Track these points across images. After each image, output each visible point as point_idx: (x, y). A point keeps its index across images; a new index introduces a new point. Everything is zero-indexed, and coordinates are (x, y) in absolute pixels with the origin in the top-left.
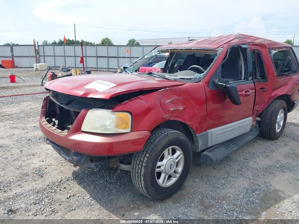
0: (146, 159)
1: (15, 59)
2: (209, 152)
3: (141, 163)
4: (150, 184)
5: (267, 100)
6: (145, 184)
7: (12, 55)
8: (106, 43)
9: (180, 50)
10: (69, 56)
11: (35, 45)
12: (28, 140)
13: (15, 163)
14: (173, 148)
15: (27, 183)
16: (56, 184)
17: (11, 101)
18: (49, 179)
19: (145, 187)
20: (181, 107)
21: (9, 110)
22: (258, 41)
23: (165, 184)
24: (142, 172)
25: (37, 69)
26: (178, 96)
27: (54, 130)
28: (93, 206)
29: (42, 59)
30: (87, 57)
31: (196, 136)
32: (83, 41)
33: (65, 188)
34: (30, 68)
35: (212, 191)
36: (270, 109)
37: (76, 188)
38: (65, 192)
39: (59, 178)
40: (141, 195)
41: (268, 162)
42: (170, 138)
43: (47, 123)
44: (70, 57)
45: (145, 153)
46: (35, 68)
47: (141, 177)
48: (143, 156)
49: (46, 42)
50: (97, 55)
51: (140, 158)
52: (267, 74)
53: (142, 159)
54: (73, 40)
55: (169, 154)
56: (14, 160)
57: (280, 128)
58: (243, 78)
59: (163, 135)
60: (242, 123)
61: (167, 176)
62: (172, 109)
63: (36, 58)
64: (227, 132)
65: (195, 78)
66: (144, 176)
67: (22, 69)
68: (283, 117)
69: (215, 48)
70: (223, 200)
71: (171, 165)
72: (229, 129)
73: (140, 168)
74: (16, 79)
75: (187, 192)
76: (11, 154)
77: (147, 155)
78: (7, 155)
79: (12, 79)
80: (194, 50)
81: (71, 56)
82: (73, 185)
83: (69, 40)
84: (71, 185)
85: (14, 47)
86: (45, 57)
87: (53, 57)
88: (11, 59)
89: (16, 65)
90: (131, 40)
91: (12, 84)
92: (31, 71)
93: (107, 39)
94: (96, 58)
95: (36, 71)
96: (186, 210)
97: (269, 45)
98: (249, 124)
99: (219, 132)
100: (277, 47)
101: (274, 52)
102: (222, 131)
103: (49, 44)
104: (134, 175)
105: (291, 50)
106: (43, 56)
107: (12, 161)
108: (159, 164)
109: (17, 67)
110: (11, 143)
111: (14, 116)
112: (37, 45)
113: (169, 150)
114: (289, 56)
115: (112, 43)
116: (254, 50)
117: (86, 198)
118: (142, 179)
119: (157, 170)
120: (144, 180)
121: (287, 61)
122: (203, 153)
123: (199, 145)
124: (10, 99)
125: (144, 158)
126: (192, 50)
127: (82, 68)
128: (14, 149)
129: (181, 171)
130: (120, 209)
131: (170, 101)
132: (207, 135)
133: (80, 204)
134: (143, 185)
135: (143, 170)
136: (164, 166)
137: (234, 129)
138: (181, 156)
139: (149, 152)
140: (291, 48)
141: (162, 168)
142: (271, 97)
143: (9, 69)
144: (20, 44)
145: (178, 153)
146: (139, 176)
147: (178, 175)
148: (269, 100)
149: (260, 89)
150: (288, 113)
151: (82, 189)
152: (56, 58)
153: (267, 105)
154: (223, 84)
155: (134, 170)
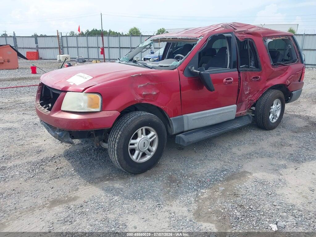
0: (119, 136)
1: (40, 50)
2: (185, 135)
3: (115, 139)
4: (122, 158)
5: (261, 90)
6: (118, 157)
7: (37, 46)
8: (135, 33)
9: (168, 39)
10: (92, 47)
11: (58, 36)
12: (34, 124)
13: (19, 142)
14: (147, 128)
15: (25, 157)
16: (49, 159)
17: (28, 91)
18: (43, 156)
19: (119, 161)
20: (154, 92)
21: (24, 99)
22: (252, 30)
23: (139, 160)
24: (115, 147)
25: (60, 60)
26: (151, 81)
27: (43, 110)
28: (74, 176)
29: (65, 50)
30: (110, 48)
31: (170, 119)
32: (110, 31)
33: (56, 162)
34: (54, 59)
35: (184, 170)
36: (264, 98)
37: (65, 162)
38: (55, 165)
39: (53, 154)
40: (119, 170)
41: (251, 149)
42: (142, 119)
43: (39, 105)
44: (93, 49)
45: (118, 131)
46: (58, 59)
47: (114, 152)
48: (117, 133)
49: (73, 32)
50: (120, 46)
51: (115, 135)
52: (260, 63)
53: (116, 136)
54: (100, 30)
55: (142, 134)
56: (19, 140)
57: (277, 118)
58: (228, 67)
59: (136, 116)
60: (224, 109)
61: (141, 153)
62: (144, 93)
63: (59, 49)
64: (205, 117)
65: (172, 66)
66: (117, 150)
67: (47, 60)
68: (280, 107)
69: (197, 37)
70: (191, 177)
71: (144, 143)
72: (207, 115)
73: (114, 143)
74: (38, 70)
75: (160, 169)
76: (17, 135)
77: (120, 133)
78: (14, 136)
79: (34, 70)
80: (179, 39)
81: (94, 47)
82: (63, 160)
83: (96, 30)
84: (61, 161)
85: (38, 38)
86: (69, 48)
87: (76, 49)
88: (35, 51)
89: (40, 56)
90: (161, 29)
91: (33, 75)
92: (54, 62)
93: (135, 28)
94: (119, 49)
95: (59, 62)
96: (153, 183)
97: (263, 33)
98: (232, 111)
99: (197, 117)
100: (273, 36)
101: (269, 40)
102: (200, 117)
103: (76, 34)
104: (110, 150)
105: (291, 39)
106: (66, 47)
107: (17, 141)
108: (132, 141)
109: (41, 59)
110: (19, 126)
111: (28, 104)
112: (60, 36)
113: (142, 130)
114: (290, 45)
115: (140, 33)
116: (246, 38)
117: (71, 170)
118: (115, 153)
119: (130, 147)
120: (117, 154)
121: (288, 50)
122: (179, 135)
123: (173, 127)
124: (27, 89)
125: (118, 135)
126: (177, 39)
127: (102, 59)
128: (21, 131)
129: (155, 150)
130: (96, 180)
131: (143, 86)
132: (182, 119)
133: (64, 174)
134: (116, 159)
135: (116, 146)
136: (138, 144)
137: (213, 115)
138: (155, 136)
139: (122, 130)
140: (292, 36)
141: (136, 146)
142: (266, 87)
143: (34, 61)
144: (48, 35)
145: (152, 133)
146: (113, 150)
147: (152, 154)
148: (263, 89)
149: (254, 78)
150: (286, 104)
151: (69, 164)
152: (79, 49)
153: (261, 95)
154: (197, 71)
155: (110, 146)
